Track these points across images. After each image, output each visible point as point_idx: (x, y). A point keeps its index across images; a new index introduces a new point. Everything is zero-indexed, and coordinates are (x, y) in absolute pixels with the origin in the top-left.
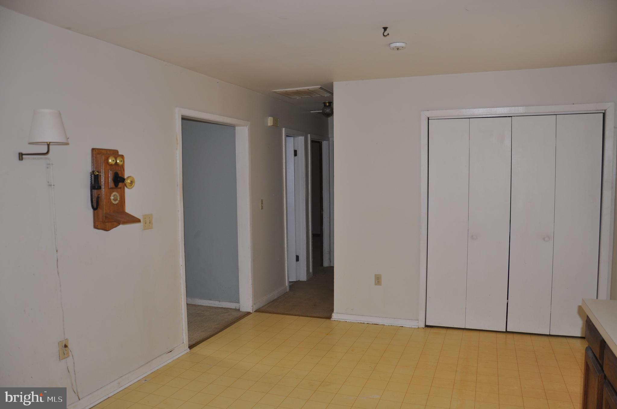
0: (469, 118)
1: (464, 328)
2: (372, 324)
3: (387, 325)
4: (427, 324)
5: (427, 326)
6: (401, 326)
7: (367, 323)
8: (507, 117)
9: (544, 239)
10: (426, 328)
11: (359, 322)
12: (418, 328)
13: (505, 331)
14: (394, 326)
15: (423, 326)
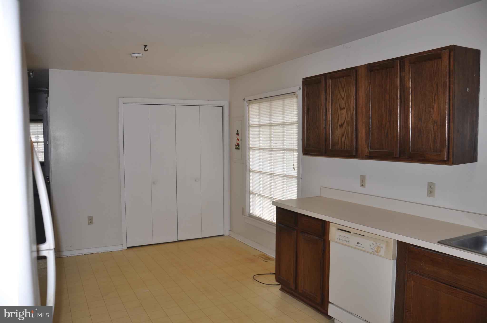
0: (150, 104)
1: (152, 244)
2: (89, 254)
3: (100, 253)
4: (128, 247)
5: (128, 248)
6: (111, 251)
7: (85, 254)
8: (172, 105)
9: (196, 180)
10: (128, 249)
11: (78, 255)
12: (123, 250)
13: (177, 241)
14: (105, 252)
15: (126, 248)
